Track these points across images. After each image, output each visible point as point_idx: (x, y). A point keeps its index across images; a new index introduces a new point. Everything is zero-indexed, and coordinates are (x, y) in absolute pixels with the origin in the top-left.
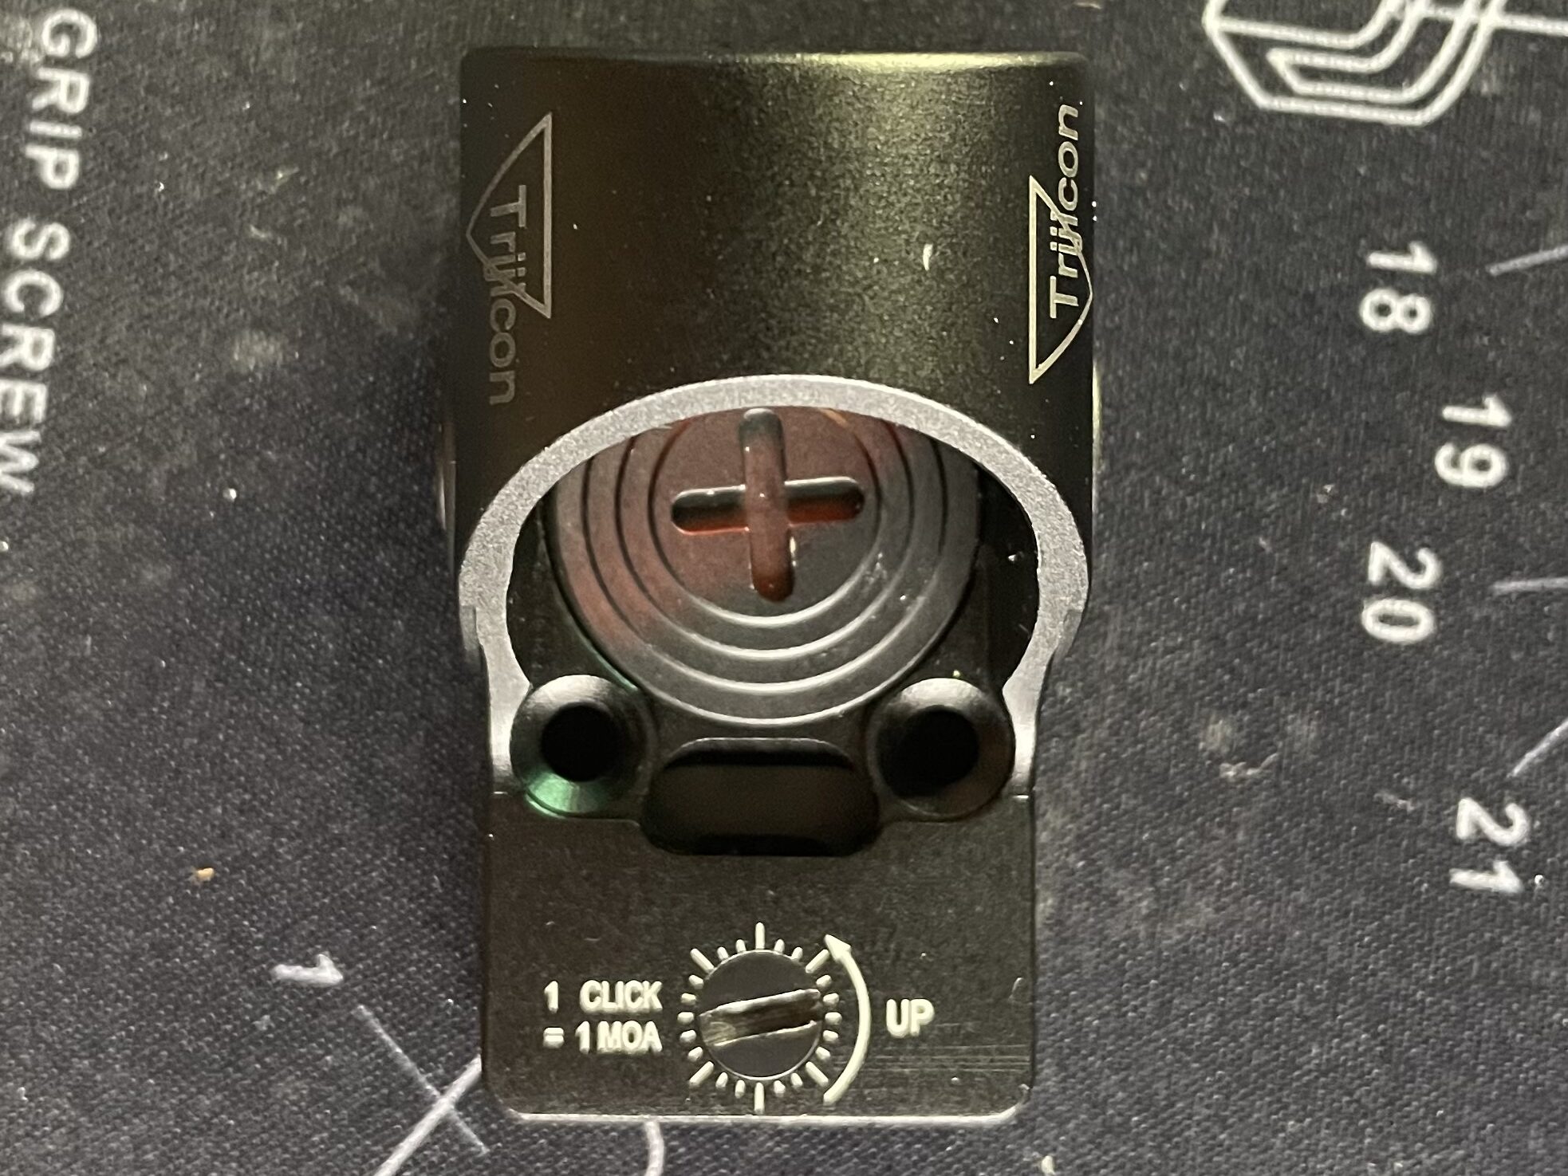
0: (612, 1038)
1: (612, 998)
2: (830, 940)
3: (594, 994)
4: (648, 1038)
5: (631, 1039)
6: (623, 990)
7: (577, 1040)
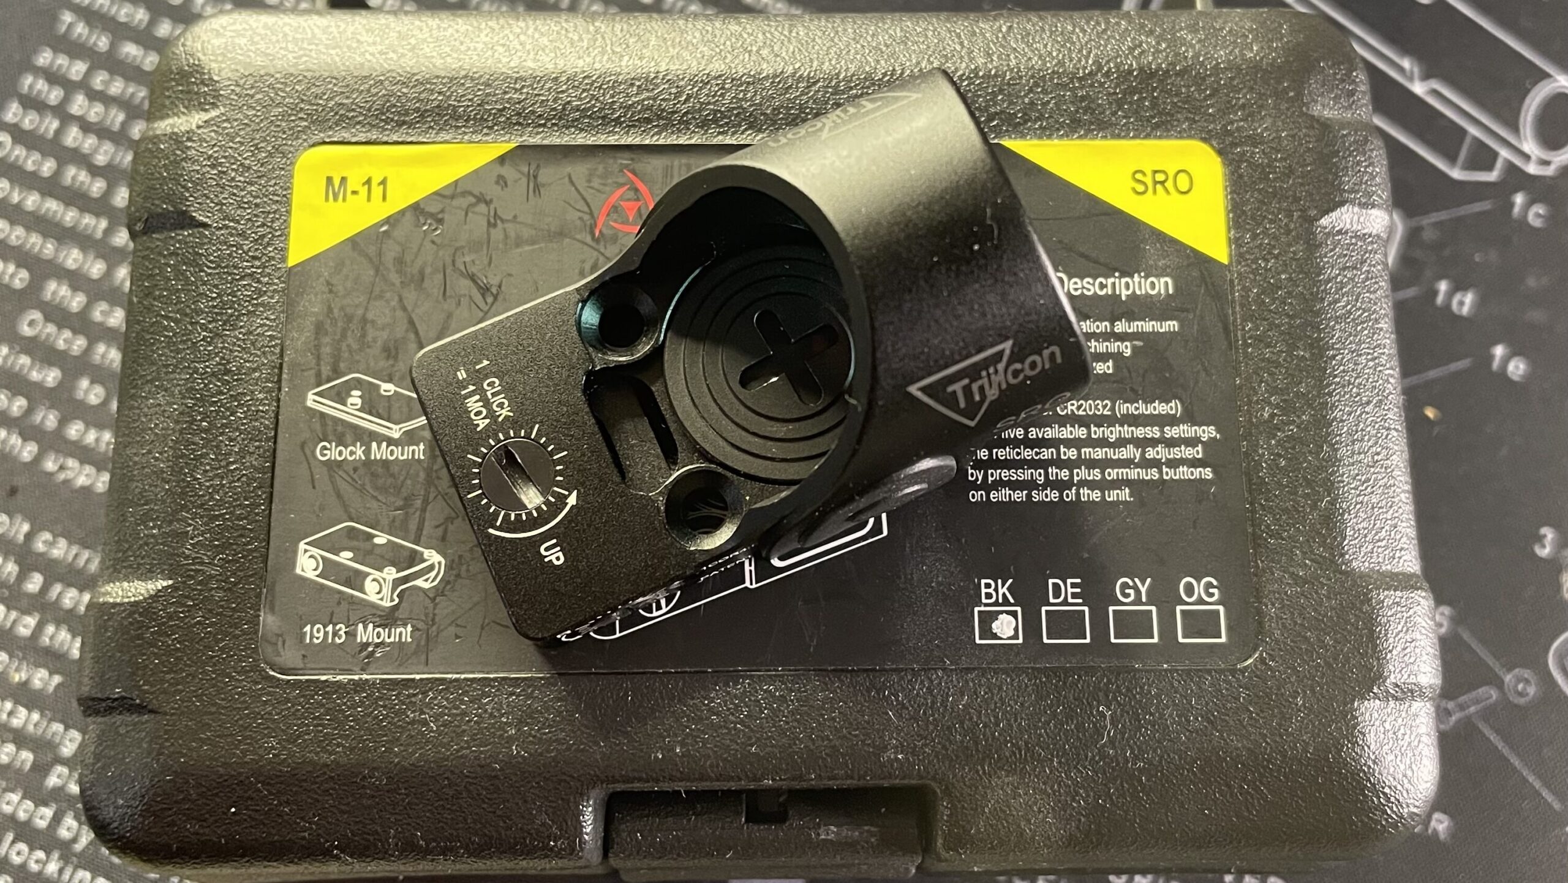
0: (474, 404)
1: (493, 395)
2: (575, 493)
3: (492, 385)
4: (480, 422)
5: (477, 414)
6: (500, 398)
7: (465, 388)
